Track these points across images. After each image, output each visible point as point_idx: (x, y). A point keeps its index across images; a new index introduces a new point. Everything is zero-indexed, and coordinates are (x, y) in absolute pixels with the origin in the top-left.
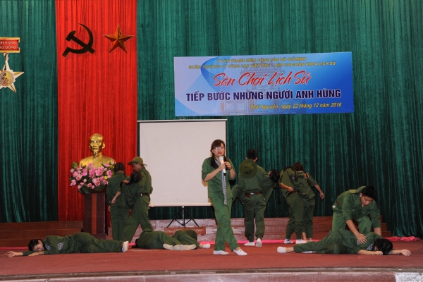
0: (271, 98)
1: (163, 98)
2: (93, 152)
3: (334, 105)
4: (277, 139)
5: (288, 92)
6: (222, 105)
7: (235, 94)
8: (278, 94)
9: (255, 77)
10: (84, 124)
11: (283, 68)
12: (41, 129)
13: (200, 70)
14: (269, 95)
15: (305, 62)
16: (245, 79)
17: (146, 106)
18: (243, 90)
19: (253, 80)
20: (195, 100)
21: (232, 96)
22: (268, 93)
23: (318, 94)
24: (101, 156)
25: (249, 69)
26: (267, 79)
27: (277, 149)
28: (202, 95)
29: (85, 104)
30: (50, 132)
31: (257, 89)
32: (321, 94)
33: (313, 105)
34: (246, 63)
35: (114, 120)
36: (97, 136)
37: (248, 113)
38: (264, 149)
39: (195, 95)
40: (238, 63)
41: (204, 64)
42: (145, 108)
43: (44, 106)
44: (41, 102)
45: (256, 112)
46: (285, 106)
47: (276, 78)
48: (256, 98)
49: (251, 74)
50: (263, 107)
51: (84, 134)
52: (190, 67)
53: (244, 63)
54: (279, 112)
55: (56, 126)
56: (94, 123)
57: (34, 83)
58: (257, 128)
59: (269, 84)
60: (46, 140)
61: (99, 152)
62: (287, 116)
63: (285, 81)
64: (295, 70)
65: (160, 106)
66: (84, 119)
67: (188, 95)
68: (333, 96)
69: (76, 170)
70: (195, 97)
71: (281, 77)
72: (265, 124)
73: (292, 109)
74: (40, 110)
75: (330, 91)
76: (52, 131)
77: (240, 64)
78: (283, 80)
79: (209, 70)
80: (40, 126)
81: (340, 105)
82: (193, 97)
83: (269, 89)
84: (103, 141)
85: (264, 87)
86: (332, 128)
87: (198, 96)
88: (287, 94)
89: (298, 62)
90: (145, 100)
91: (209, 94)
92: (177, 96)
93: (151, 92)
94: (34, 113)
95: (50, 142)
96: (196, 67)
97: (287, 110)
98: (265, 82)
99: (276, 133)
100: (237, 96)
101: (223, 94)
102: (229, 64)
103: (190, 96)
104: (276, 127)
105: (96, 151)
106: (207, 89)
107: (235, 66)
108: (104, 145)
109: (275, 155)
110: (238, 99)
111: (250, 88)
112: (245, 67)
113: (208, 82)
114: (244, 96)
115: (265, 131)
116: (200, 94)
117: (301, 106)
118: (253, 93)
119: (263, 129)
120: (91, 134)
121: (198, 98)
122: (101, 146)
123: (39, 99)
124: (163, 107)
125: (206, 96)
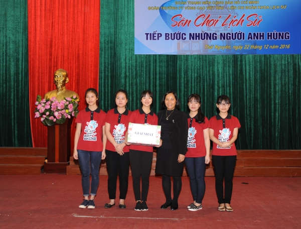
0: (224, 39)
1: (123, 37)
2: (56, 86)
3: (283, 46)
4: (229, 77)
5: (241, 34)
6: (179, 44)
7: (190, 34)
8: (231, 36)
9: (210, 19)
10: (50, 59)
11: (236, 11)
12: (12, 63)
13: (158, 11)
14: (223, 36)
15: (257, 5)
16: (201, 21)
17: (108, 44)
18: (198, 30)
19: (207, 22)
20: (153, 39)
21: (187, 36)
22: (221, 34)
23: (268, 36)
24: (64, 90)
25: (204, 11)
26: (221, 21)
27: (230, 87)
28: (160, 35)
29: (51, 41)
30: (20, 67)
31: (211, 30)
32: (271, 36)
33: (263, 47)
34: (202, 6)
35: (78, 56)
36: (61, 71)
37: (202, 52)
38: (216, 87)
39: (153, 34)
40: (194, 5)
41: (162, 6)
42: (107, 46)
43: (15, 42)
44: (13, 38)
45: (210, 52)
46: (237, 47)
47: (230, 20)
48: (210, 39)
49: (207, 16)
50: (216, 47)
51: (50, 69)
52: (150, 8)
53: (199, 6)
54: (232, 52)
55: (27, 61)
56: (60, 59)
57: (6, 21)
58: (209, 67)
59: (223, 25)
60: (17, 74)
61: (62, 86)
62: (239, 57)
63: (238, 23)
64: (248, 13)
65: (121, 44)
66: (51, 55)
67: (147, 34)
68: (283, 38)
69: (40, 103)
70: (154, 37)
71: (234, 19)
72: (218, 63)
73: (243, 50)
74: (11, 46)
75: (280, 34)
76: (22, 65)
77: (196, 6)
78: (236, 22)
79: (167, 11)
80: (12, 60)
81: (288, 47)
82: (152, 36)
83: (223, 30)
84: (67, 76)
85: (218, 29)
86: (279, 69)
87: (156, 35)
88: (239, 36)
89: (251, 5)
90: (106, 39)
91: (166, 34)
92: (136, 36)
93: (112, 31)
94: (6, 48)
95: (20, 75)
96: (155, 8)
97: (238, 51)
98: (219, 24)
99: (229, 72)
100: (192, 37)
101: (180, 34)
102: (186, 6)
103: (149, 35)
104: (229, 67)
105: (59, 85)
106: (165, 29)
107: (192, 8)
108: (67, 79)
109: (228, 92)
110: (193, 39)
111: (205, 29)
112: (201, 9)
113: (166, 22)
114: (199, 36)
115: (218, 70)
116: (158, 34)
117: (253, 47)
118: (207, 34)
119: (216, 68)
120: (57, 69)
121: (156, 38)
122: (64, 81)
123: (11, 36)
124: (123, 45)
125: (164, 36)
